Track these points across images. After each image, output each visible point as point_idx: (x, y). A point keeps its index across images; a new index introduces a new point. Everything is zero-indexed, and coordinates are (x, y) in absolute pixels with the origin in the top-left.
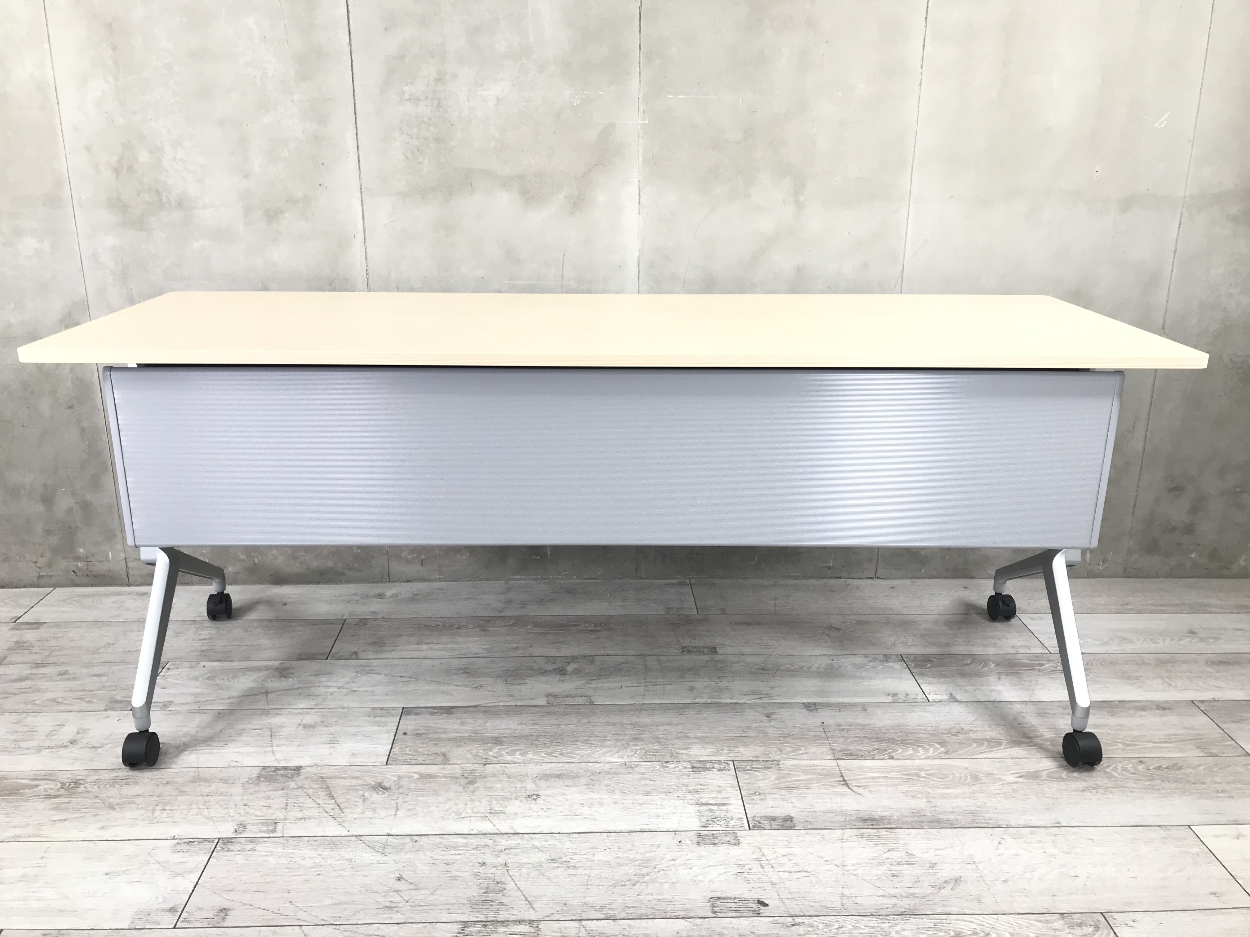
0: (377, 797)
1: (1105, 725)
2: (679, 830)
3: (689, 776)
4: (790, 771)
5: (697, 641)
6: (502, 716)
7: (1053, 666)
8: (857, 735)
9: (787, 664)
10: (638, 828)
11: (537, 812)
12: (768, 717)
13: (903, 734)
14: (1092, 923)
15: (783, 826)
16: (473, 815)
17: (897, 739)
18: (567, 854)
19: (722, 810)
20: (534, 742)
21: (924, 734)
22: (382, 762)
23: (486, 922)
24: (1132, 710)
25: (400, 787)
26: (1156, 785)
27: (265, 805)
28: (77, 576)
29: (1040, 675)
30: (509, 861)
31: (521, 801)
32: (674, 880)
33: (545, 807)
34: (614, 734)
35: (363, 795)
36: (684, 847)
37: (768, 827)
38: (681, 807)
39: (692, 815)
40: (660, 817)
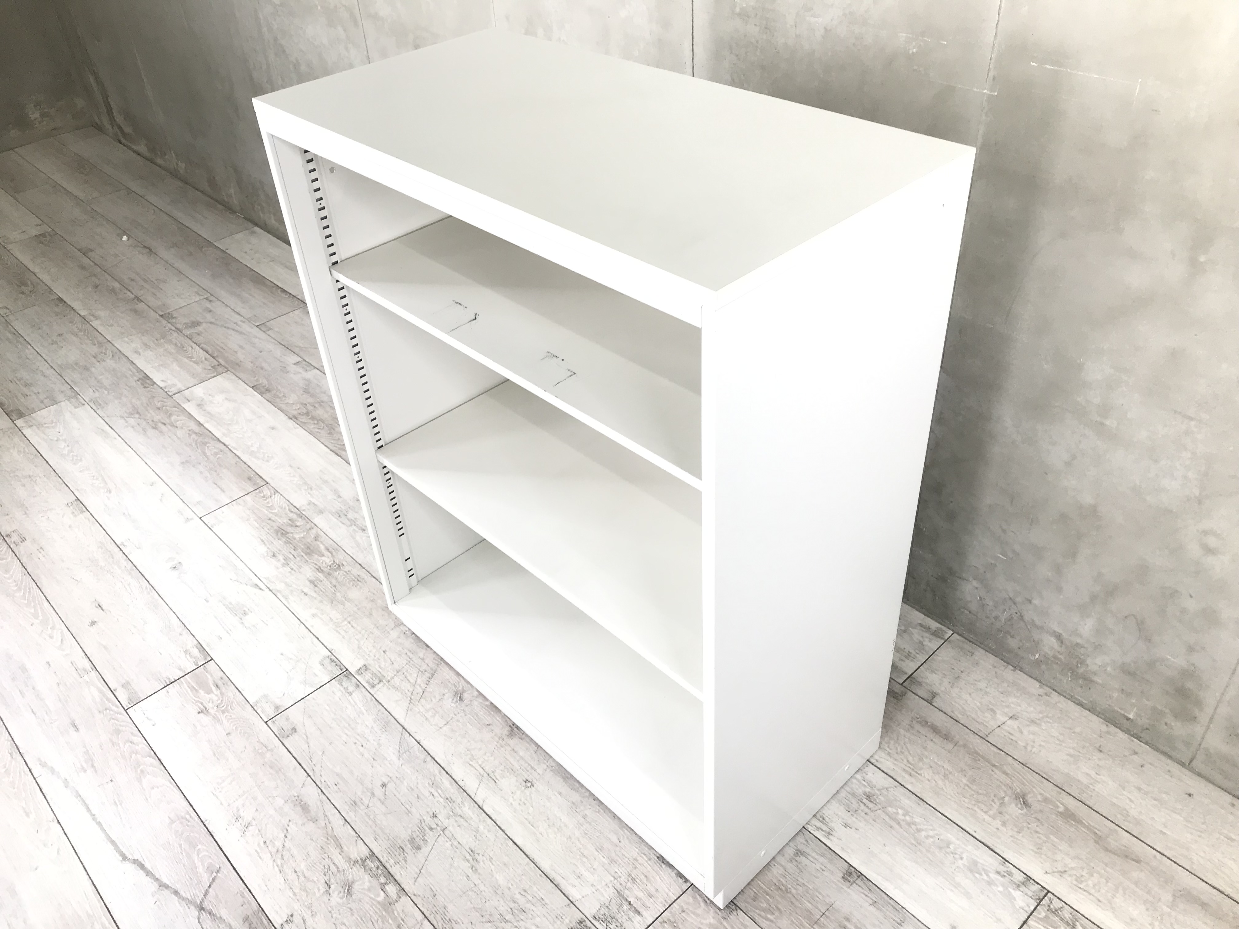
0: (449, 703)
9: (902, 808)
10: (552, 875)
16: (478, 768)
25: (471, 704)
27: (392, 660)
30: (450, 828)
33: (523, 800)
38: (604, 884)
39: (602, 899)
40: (579, 880)
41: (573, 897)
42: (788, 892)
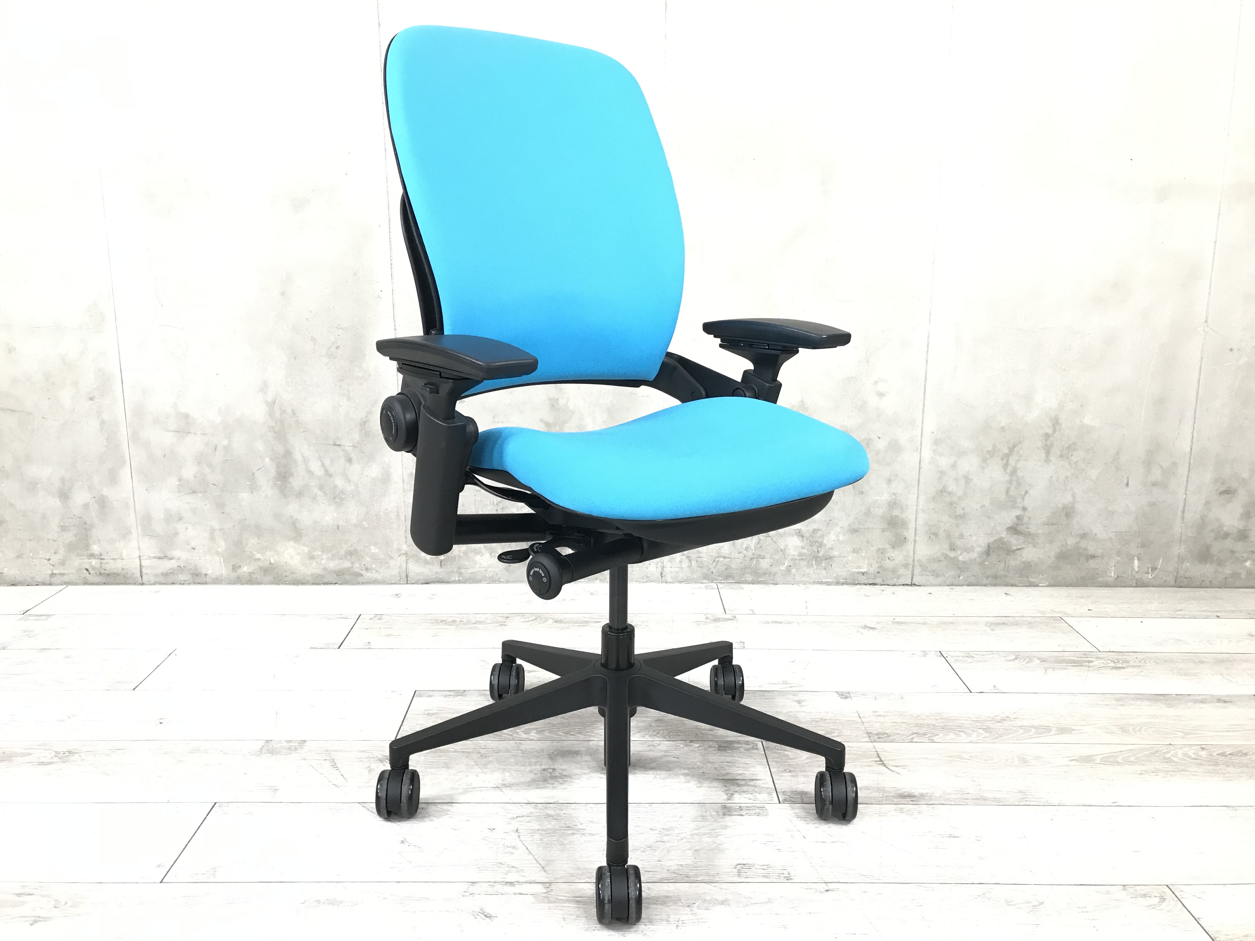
1: (1161, 716)
2: (703, 802)
3: (715, 754)
7: (1103, 663)
8: (894, 721)
11: (552, 784)
12: (799, 703)
13: (943, 721)
14: (1158, 895)
17: (937, 725)
18: (583, 822)
19: (749, 785)
21: (966, 720)
23: (495, 882)
24: (1190, 703)
26: (1221, 769)
28: (90, 574)
29: (1089, 671)
31: (535, 774)
32: (697, 848)
35: (369, 766)
36: (709, 818)
37: (799, 800)
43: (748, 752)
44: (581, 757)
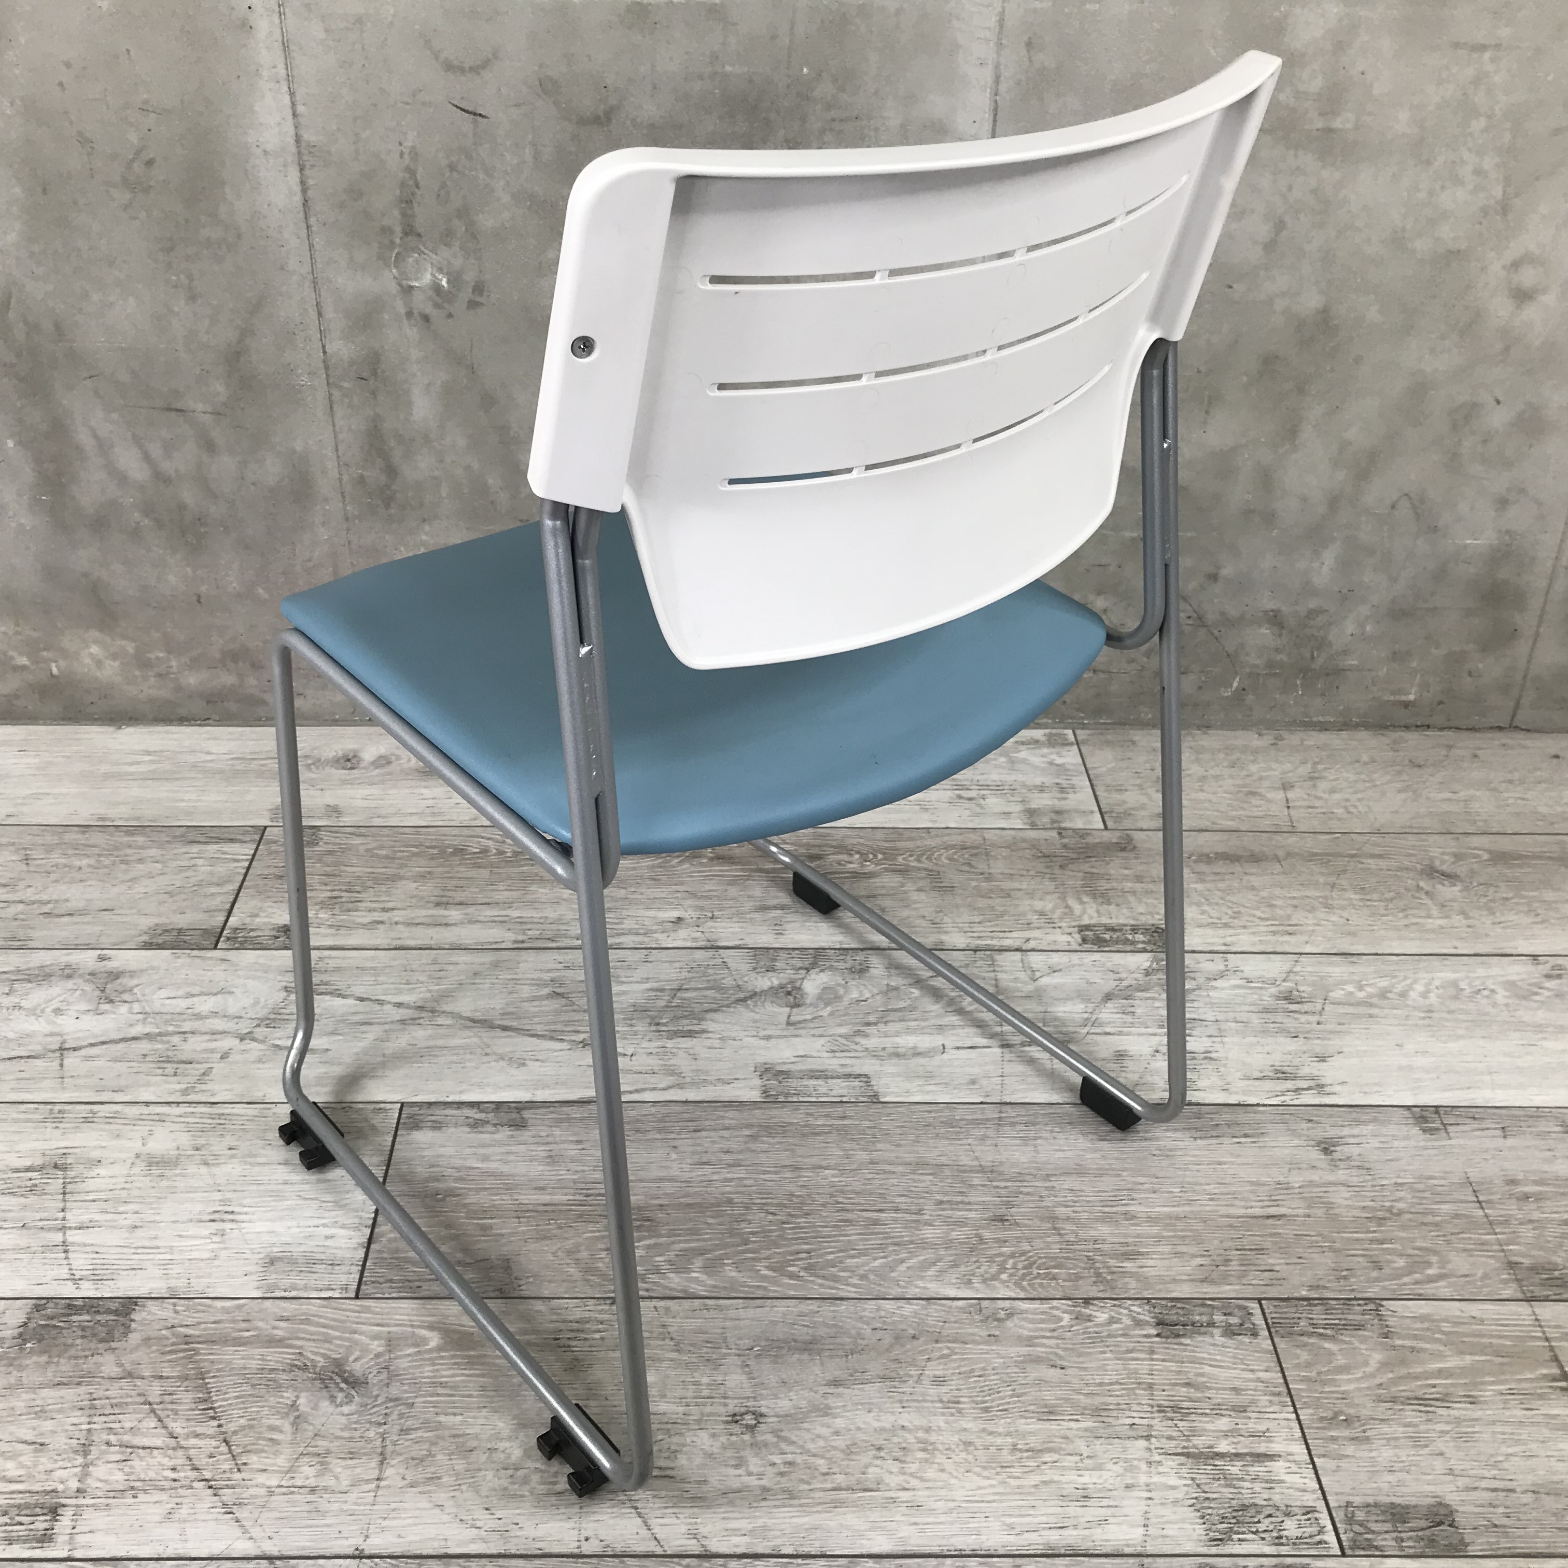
0: (330, 1415)
2: (1150, 1550)
3: (1152, 1352)
4: (1415, 1337)
5: (1112, 908)
6: (651, 1136)
9: (1346, 983)
10: (1035, 1541)
11: (760, 1476)
12: (1326, 1151)
15: (1432, 1541)
19: (1253, 1480)
20: (736, 1226)
22: (345, 1288)
25: (391, 1374)
27: (30, 1437)
31: (714, 1436)
33: (777, 1459)
34: (941, 1202)
35: (294, 1406)
37: (1387, 1542)
38: (1144, 1466)
39: (1180, 1496)
40: (1092, 1502)
41: (1128, 1546)
42: (1399, 1215)
43: (1230, 1342)
44: (822, 1364)
